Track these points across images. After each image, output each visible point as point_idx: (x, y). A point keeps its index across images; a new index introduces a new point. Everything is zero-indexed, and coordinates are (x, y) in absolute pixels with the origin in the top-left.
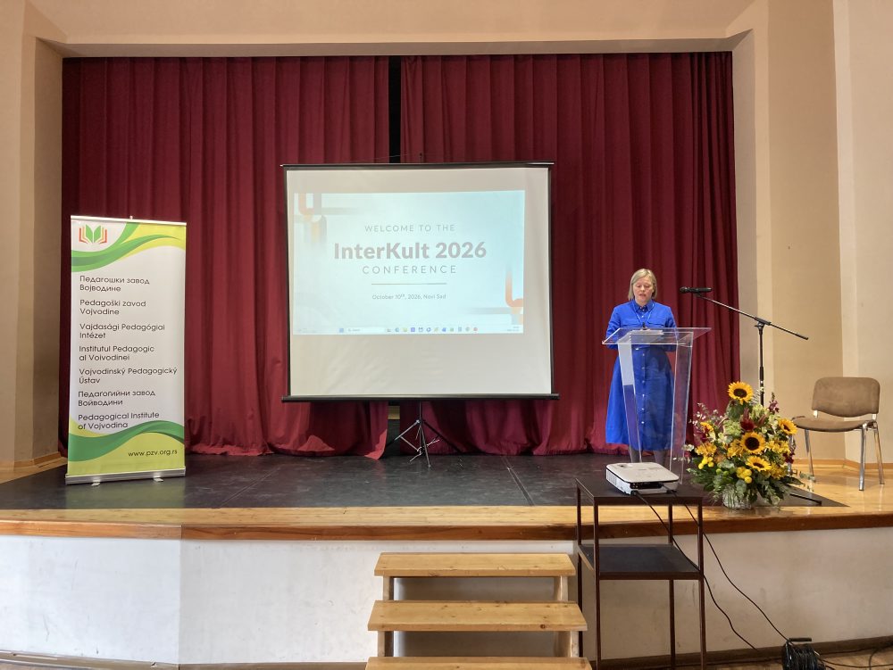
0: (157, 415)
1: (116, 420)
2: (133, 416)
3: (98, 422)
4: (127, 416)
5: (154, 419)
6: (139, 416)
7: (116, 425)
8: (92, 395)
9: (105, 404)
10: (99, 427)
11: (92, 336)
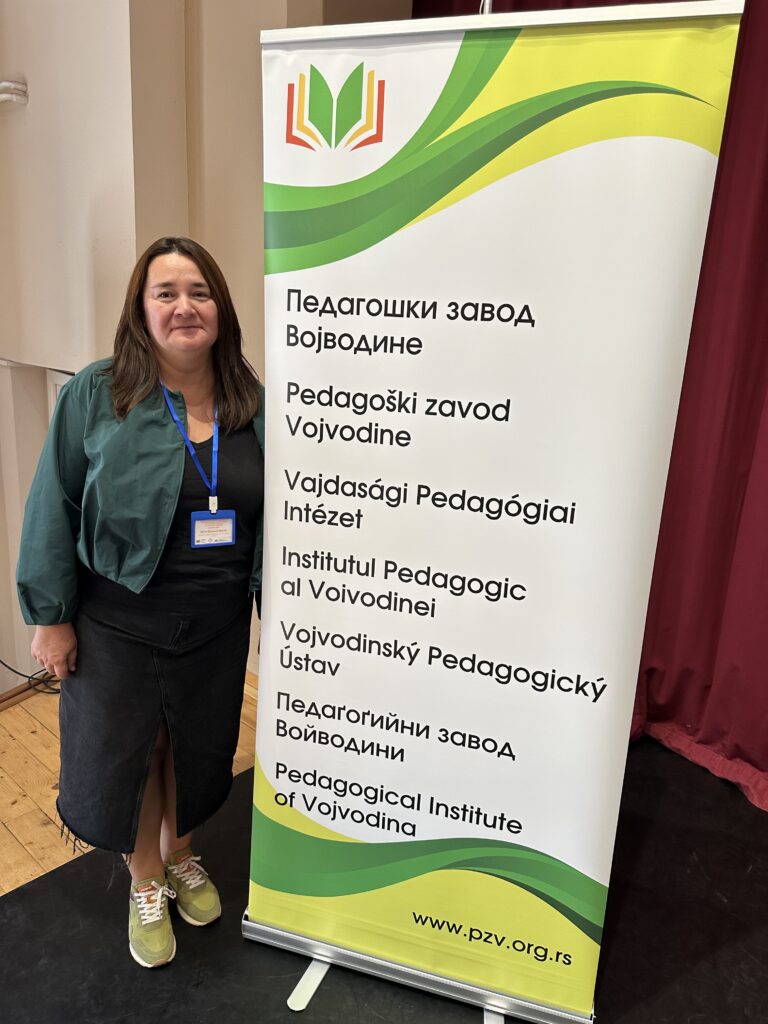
0: (515, 827)
1: (381, 806)
2: (435, 807)
3: (328, 796)
4: (415, 803)
5: (504, 836)
6: (454, 813)
7: (382, 822)
8: (313, 710)
9: (351, 746)
10: (333, 811)
11: (318, 516)
